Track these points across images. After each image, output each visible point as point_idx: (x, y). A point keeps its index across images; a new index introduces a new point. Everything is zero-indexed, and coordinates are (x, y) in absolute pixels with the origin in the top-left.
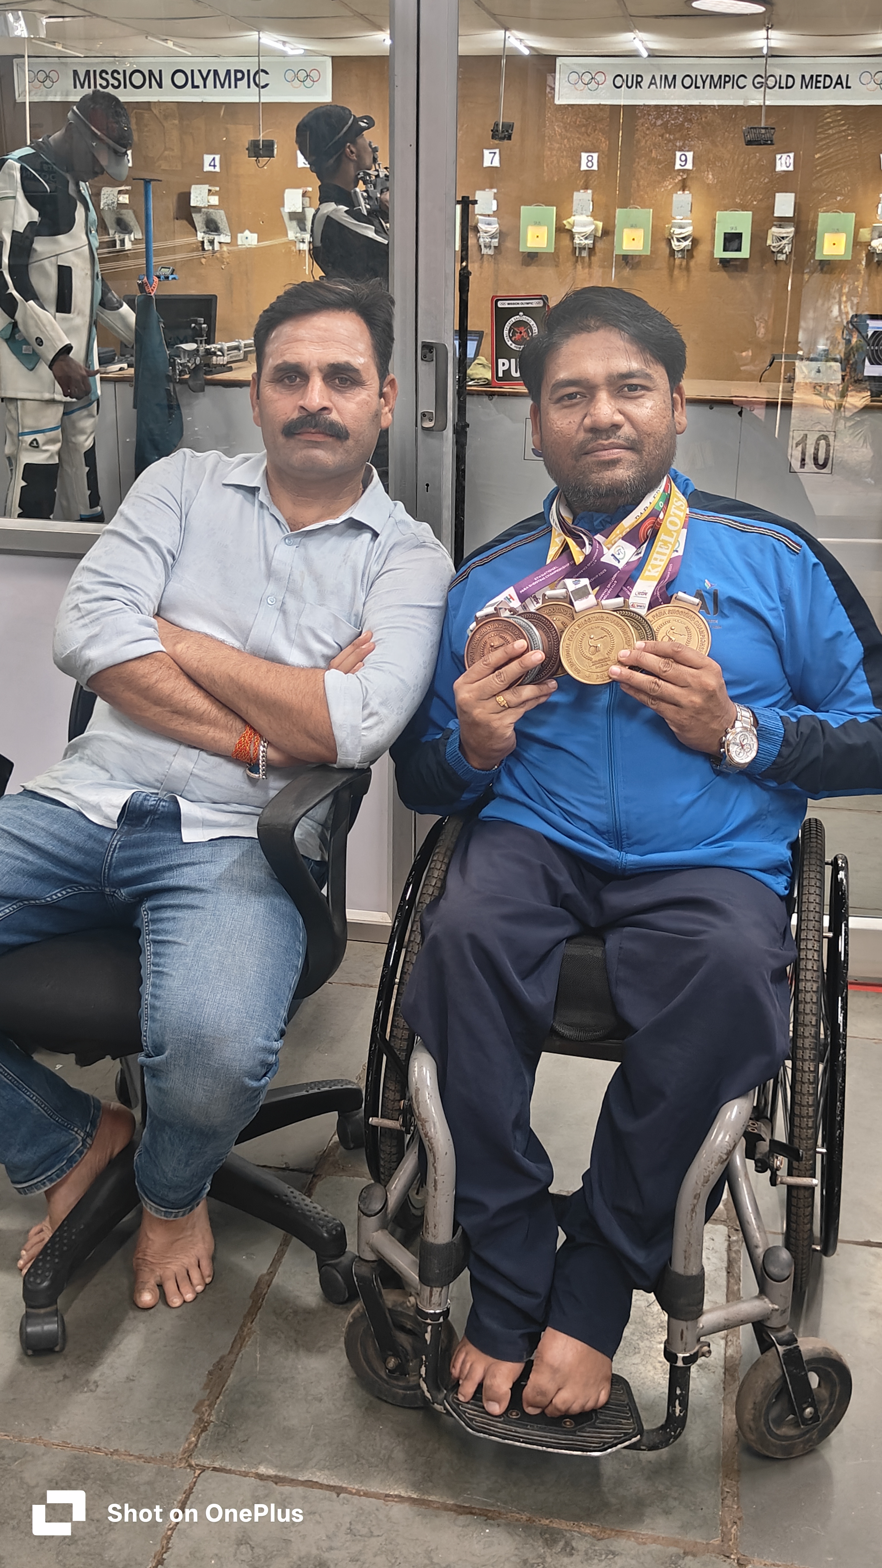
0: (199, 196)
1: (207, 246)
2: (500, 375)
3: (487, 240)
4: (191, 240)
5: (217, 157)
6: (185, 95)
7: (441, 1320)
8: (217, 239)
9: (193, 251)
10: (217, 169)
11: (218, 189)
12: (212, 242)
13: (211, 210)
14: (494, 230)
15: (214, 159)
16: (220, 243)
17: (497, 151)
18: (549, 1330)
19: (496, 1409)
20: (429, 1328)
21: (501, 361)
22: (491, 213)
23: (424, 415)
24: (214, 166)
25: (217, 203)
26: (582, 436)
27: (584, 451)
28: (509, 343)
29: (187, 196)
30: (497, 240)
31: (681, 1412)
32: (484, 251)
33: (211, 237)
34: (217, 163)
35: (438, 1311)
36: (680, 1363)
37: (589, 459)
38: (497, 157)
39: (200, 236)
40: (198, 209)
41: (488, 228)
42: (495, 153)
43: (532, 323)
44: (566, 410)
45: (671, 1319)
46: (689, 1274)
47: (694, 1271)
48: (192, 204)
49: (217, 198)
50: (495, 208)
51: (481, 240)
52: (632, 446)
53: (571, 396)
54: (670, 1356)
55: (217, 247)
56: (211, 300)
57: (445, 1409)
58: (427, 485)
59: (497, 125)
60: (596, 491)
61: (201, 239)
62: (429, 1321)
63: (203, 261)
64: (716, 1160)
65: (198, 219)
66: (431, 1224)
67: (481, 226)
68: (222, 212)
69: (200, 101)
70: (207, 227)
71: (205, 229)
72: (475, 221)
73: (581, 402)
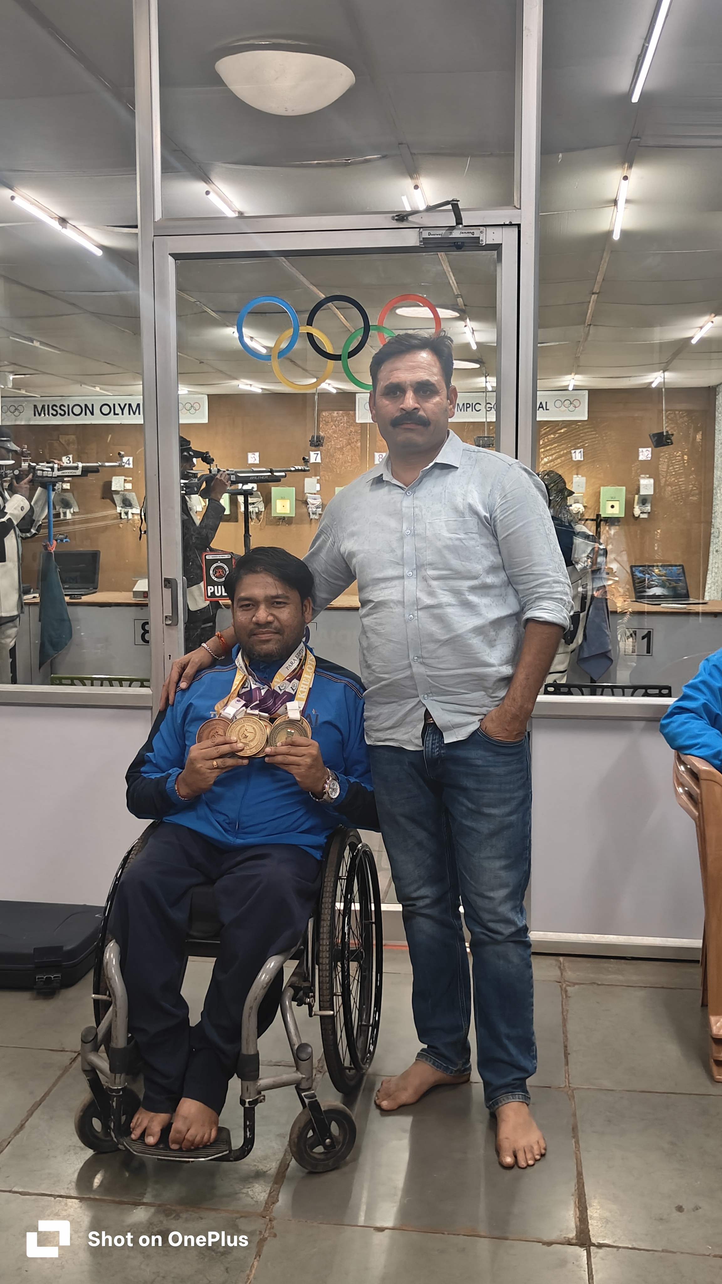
0: (118, 483)
1: (123, 516)
2: (209, 595)
3: (314, 510)
4: (113, 512)
5: (131, 459)
6: (109, 419)
7: (121, 1093)
8: (130, 511)
9: (114, 519)
10: (131, 466)
11: (131, 479)
12: (127, 514)
13: (126, 493)
14: (318, 503)
15: (128, 460)
16: (133, 514)
17: (319, 452)
18: (183, 1099)
19: (151, 1140)
20: (115, 1099)
21: (209, 587)
22: (316, 492)
23: (166, 617)
24: (129, 464)
25: (131, 488)
26: (252, 626)
27: (252, 634)
28: (213, 578)
29: (110, 483)
30: (320, 509)
31: (250, 1135)
32: (312, 516)
33: (126, 510)
34: (131, 462)
35: (119, 1088)
36: (247, 1105)
37: (255, 638)
38: (319, 456)
39: (119, 509)
40: (117, 492)
41: (314, 502)
42: (318, 454)
43: (225, 567)
44: (244, 612)
45: (243, 1082)
46: (250, 1053)
47: (252, 1052)
48: (113, 489)
49: (130, 485)
50: (318, 489)
51: (310, 509)
52: (278, 632)
53: (248, 605)
54: (242, 1102)
55: (130, 516)
56: (96, 554)
57: (125, 1147)
58: (170, 656)
59: (313, 437)
60: (259, 655)
61: (119, 512)
62: (114, 1094)
63: (121, 525)
64: (260, 987)
65: (117, 498)
66: (115, 1037)
67: (309, 500)
68: (134, 494)
69: (119, 423)
70: (124, 503)
71: (122, 505)
72: (306, 497)
73: (253, 608)
